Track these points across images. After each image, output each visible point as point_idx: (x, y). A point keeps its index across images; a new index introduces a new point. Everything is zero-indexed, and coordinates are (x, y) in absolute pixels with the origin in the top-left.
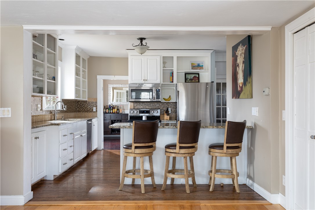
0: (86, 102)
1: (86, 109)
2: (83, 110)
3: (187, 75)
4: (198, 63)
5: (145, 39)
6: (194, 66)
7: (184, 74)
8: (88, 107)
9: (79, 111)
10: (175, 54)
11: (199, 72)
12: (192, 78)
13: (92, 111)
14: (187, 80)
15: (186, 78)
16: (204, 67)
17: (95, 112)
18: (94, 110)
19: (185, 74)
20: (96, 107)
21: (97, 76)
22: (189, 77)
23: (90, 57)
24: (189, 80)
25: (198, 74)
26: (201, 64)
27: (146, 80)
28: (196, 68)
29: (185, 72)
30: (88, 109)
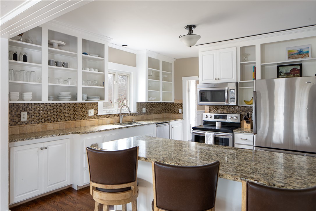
0: (173, 103)
1: (173, 111)
2: (171, 111)
3: (280, 68)
4: (300, 48)
5: (194, 26)
6: (292, 55)
7: (276, 66)
8: (174, 109)
9: (167, 112)
10: (257, 42)
11: (301, 61)
12: (289, 71)
13: (178, 113)
14: (280, 74)
15: (280, 71)
16: (310, 54)
17: (181, 113)
18: (180, 112)
19: (278, 67)
20: (182, 108)
21: (183, 78)
22: (284, 70)
23: (177, 59)
24: (283, 74)
25: (301, 65)
26: (305, 50)
27: (219, 79)
28: (297, 56)
29: (278, 64)
30: (175, 111)
